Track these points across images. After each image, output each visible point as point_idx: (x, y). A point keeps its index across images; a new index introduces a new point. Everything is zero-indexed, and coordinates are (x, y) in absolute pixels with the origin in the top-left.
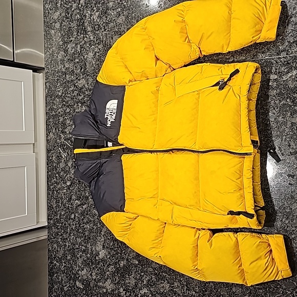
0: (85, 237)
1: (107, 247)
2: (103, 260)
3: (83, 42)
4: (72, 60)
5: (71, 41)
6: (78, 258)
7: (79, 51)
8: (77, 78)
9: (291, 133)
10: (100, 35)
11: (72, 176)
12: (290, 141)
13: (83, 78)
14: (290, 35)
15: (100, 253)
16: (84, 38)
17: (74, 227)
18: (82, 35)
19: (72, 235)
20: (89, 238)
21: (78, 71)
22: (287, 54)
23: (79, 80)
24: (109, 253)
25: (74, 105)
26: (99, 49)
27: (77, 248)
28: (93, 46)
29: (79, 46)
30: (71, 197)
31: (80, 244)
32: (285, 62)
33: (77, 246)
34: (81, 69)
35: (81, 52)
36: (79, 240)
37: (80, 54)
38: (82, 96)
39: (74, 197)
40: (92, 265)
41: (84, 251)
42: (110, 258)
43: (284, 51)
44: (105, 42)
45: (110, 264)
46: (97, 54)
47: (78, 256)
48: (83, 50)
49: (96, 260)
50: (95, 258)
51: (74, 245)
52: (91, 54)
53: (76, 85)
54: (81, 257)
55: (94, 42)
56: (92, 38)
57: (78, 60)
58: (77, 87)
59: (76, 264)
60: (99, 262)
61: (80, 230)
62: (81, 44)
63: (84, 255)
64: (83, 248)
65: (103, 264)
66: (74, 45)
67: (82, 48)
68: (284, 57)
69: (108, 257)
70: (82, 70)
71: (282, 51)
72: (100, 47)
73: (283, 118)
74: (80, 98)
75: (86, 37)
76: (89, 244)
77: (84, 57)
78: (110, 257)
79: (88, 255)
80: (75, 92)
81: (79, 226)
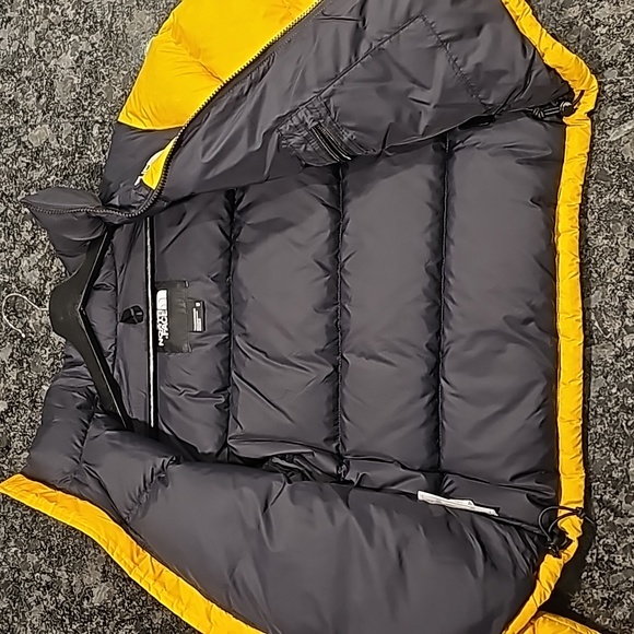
0: (51, 549)
1: (114, 575)
2: (103, 610)
3: (45, 24)
4: (13, 73)
5: (10, 19)
6: (30, 607)
7: (33, 48)
8: (27, 122)
9: (627, 277)
10: (95, 6)
11: (13, 387)
12: (626, 297)
13: (45, 121)
14: (628, 24)
15: (95, 591)
16: (47, 12)
17: (17, 524)
18: (42, 6)
19: (12, 544)
20: (63, 552)
21: (29, 103)
22: (621, 74)
23: (32, 127)
24: (121, 591)
25: (18, 194)
26: (93, 45)
27: (27, 580)
28: (73, 37)
29: (33, 33)
30: (9, 442)
31: (37, 569)
32: (615, 93)
33: (27, 575)
34: (39, 98)
35: (37, 50)
36: (32, 559)
37: (37, 55)
38: (43, 171)
39: (17, 444)
40: (71, 624)
41: (48, 586)
42: (122, 603)
43: (611, 65)
44: (111, 26)
45: (123, 621)
46: (88, 58)
47: (30, 600)
48: (45, 46)
49: (83, 611)
50: (81, 604)
51: (19, 570)
52: (68, 59)
53: (23, 139)
54: (38, 603)
55: (77, 24)
56: (70, 13)
57: (29, 73)
58: (26, 147)
59: (23, 622)
60: (91, 615)
61: (35, 532)
62: (38, 29)
63: (48, 596)
64: (46, 578)
65: (105, 619)
66: (17, 32)
67: (42, 40)
68: (611, 82)
69: (119, 601)
70: (43, 100)
71: (606, 67)
72: (94, 38)
73: (606, 238)
74: (36, 175)
75: (54, 11)
76: (63, 568)
77: (47, 65)
78: (123, 601)
79: (61, 597)
80: (21, 158)
81: (33, 521)
